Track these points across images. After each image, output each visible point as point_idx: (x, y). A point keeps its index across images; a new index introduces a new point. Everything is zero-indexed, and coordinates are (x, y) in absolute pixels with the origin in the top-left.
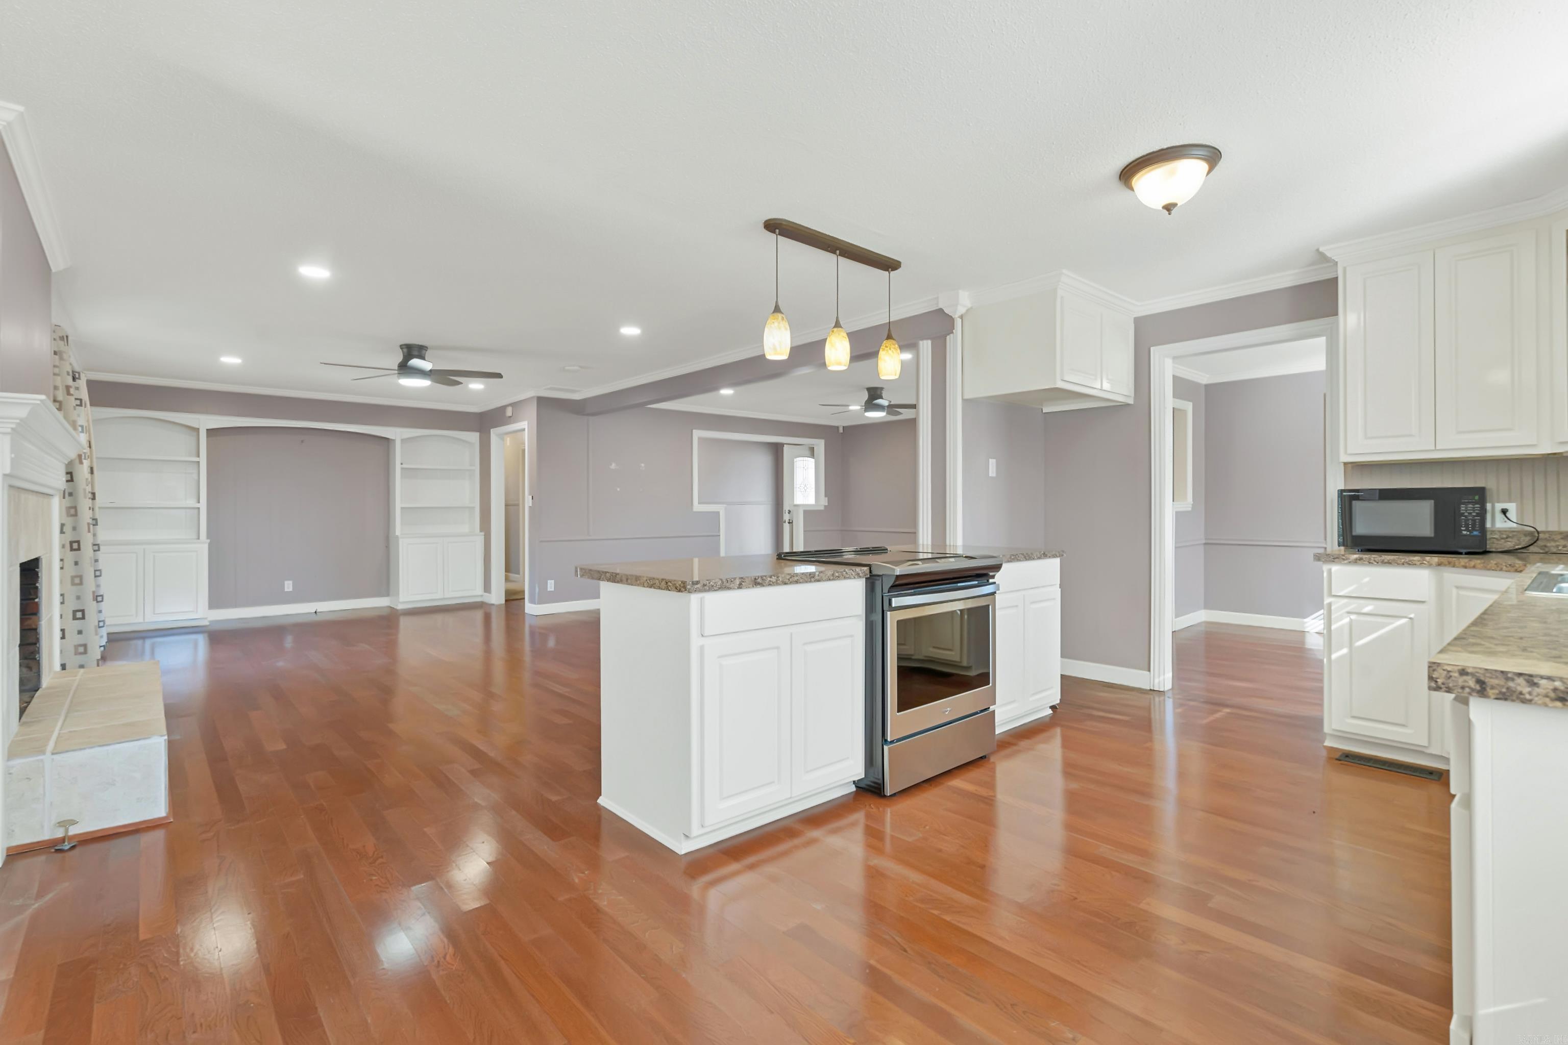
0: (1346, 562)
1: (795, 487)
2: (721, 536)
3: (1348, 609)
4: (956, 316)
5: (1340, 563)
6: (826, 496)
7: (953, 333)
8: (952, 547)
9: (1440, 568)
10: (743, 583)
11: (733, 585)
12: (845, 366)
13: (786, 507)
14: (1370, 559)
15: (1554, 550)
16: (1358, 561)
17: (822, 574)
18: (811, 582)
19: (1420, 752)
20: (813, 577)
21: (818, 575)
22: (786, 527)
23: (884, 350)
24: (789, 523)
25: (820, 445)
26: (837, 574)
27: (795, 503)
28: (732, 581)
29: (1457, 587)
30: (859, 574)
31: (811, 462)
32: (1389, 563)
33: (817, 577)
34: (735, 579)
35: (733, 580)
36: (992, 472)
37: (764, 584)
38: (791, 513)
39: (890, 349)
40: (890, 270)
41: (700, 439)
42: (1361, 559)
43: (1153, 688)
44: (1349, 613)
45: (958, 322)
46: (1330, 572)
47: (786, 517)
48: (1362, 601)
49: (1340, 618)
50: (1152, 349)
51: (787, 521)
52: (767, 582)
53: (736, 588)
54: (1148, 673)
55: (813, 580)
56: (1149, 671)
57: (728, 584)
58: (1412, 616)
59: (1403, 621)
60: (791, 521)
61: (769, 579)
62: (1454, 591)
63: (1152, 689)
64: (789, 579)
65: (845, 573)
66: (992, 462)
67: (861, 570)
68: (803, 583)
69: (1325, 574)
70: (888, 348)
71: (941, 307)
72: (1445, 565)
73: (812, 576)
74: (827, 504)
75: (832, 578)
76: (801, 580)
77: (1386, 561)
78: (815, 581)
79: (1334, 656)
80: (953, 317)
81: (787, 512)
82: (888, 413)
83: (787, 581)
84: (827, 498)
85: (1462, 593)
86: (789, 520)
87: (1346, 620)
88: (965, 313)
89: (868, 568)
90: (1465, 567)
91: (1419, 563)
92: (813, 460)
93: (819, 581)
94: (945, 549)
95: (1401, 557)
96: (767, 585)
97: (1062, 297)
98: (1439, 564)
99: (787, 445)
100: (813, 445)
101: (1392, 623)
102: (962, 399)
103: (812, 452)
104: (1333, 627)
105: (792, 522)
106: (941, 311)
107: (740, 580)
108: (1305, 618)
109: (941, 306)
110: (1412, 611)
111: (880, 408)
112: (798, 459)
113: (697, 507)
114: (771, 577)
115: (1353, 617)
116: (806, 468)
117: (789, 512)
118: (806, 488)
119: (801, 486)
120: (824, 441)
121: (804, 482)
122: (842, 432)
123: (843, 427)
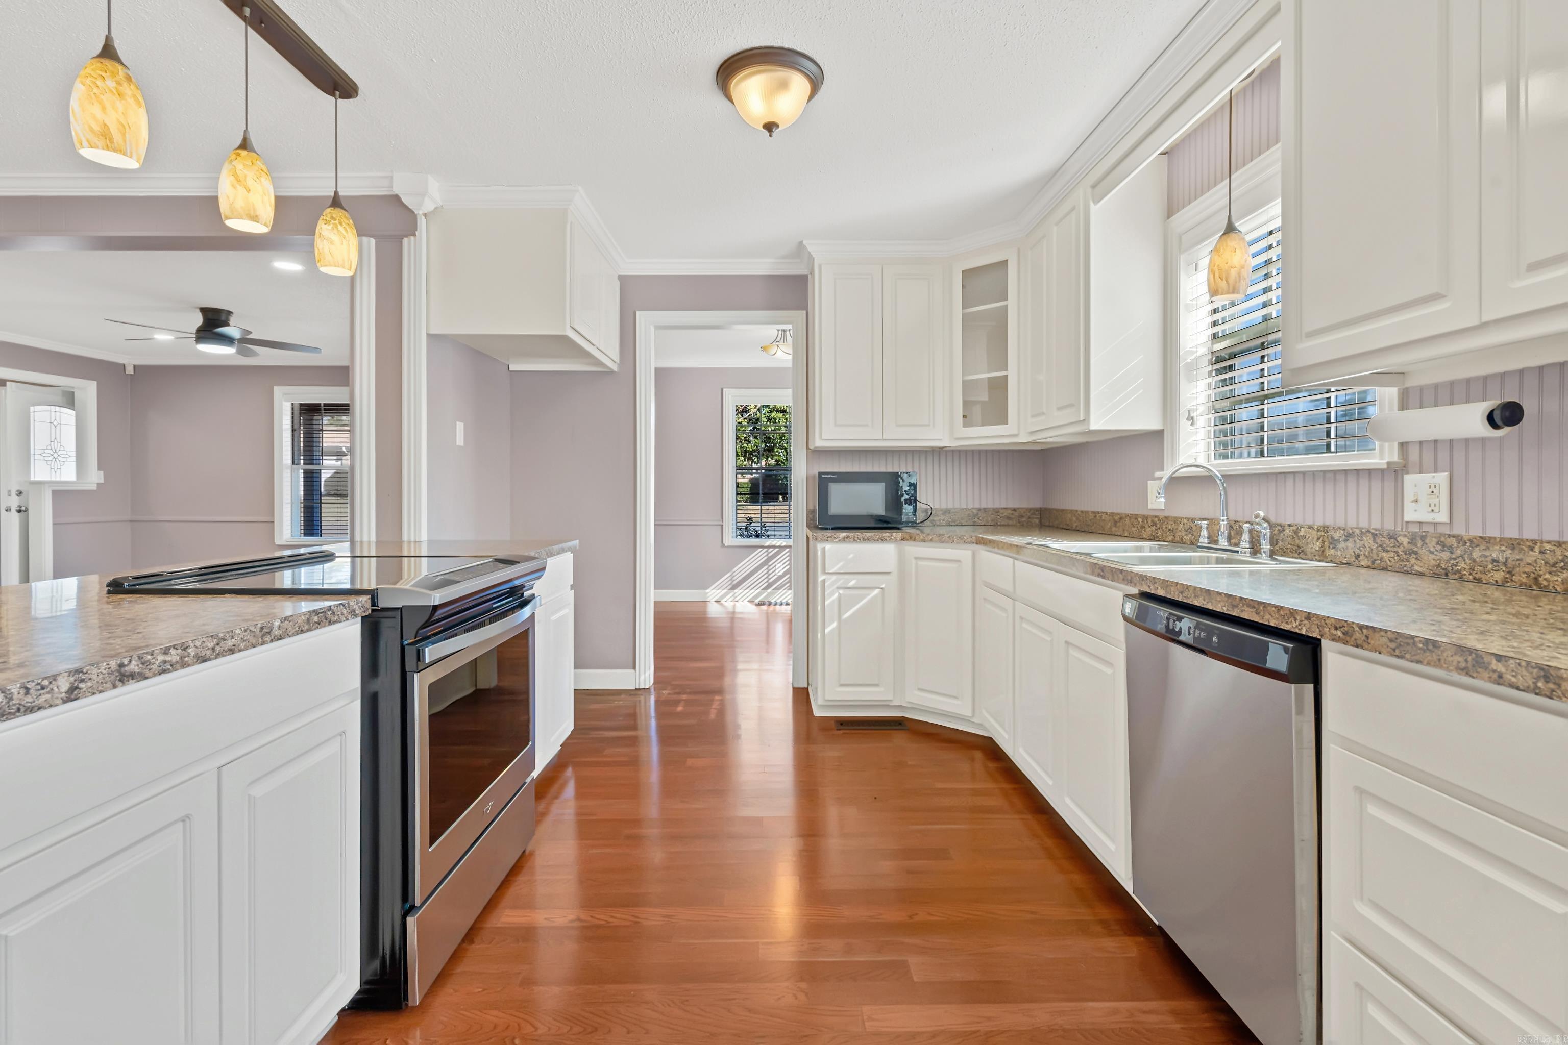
0: (837, 540)
1: (32, 452)
3: (838, 584)
4: (421, 212)
5: (832, 541)
6: (99, 469)
7: (415, 235)
8: (412, 545)
9: (902, 541)
10: (82, 685)
11: (48, 696)
12: (266, 225)
13: (13, 486)
14: (854, 537)
15: (938, 523)
16: (846, 539)
17: (287, 622)
18: (263, 643)
19: (887, 706)
20: (269, 633)
21: (279, 627)
22: (13, 517)
23: (327, 222)
24: (19, 511)
25: (87, 390)
26: (316, 619)
27: (32, 479)
28: (43, 688)
29: (916, 558)
30: (354, 611)
31: (67, 415)
32: (868, 540)
33: (276, 632)
34: (54, 678)
35: (46, 683)
36: (460, 441)
37: (148, 674)
38: (23, 495)
39: (341, 224)
40: (337, 93)
42: (848, 537)
43: (639, 686)
44: (838, 588)
45: (422, 223)
46: (824, 550)
47: (13, 501)
48: (847, 576)
49: (832, 594)
50: (638, 313)
51: (14, 508)
52: (154, 667)
53: (59, 701)
54: (633, 671)
55: (267, 639)
56: (634, 668)
57: (29, 699)
58: (883, 586)
59: (876, 591)
60: (23, 508)
61: (161, 658)
62: (914, 561)
63: (637, 688)
64: (213, 649)
65: (329, 613)
66: (460, 426)
67: (357, 603)
68: (246, 649)
69: (819, 553)
70: (337, 222)
71: (397, 192)
72: (907, 540)
73: (265, 630)
74: (102, 481)
75: (306, 627)
76: (242, 646)
77: (866, 538)
78: (272, 641)
79: (827, 631)
80: (416, 212)
81: (14, 493)
82: (240, 352)
83: (209, 652)
84: (102, 472)
85: (920, 563)
86: (20, 506)
87: (836, 595)
88: (431, 213)
89: (370, 596)
90: (924, 541)
91: (888, 539)
92: (73, 413)
93: (280, 638)
94: (400, 547)
95: (876, 534)
96: (155, 675)
97: (571, 223)
98: (902, 539)
99: (14, 384)
100: (73, 388)
101: (869, 595)
102: (427, 334)
103: (69, 400)
104: (827, 603)
105: (26, 511)
106: (396, 199)
107: (72, 679)
108: (706, 589)
109: (396, 190)
110: (882, 581)
111: (227, 340)
112: (38, 408)
114: (166, 652)
115: (841, 592)
116: (55, 423)
117: (20, 493)
118: (56, 455)
119: (46, 451)
120: (95, 383)
121: (53, 447)
122: (133, 373)
123: (134, 366)
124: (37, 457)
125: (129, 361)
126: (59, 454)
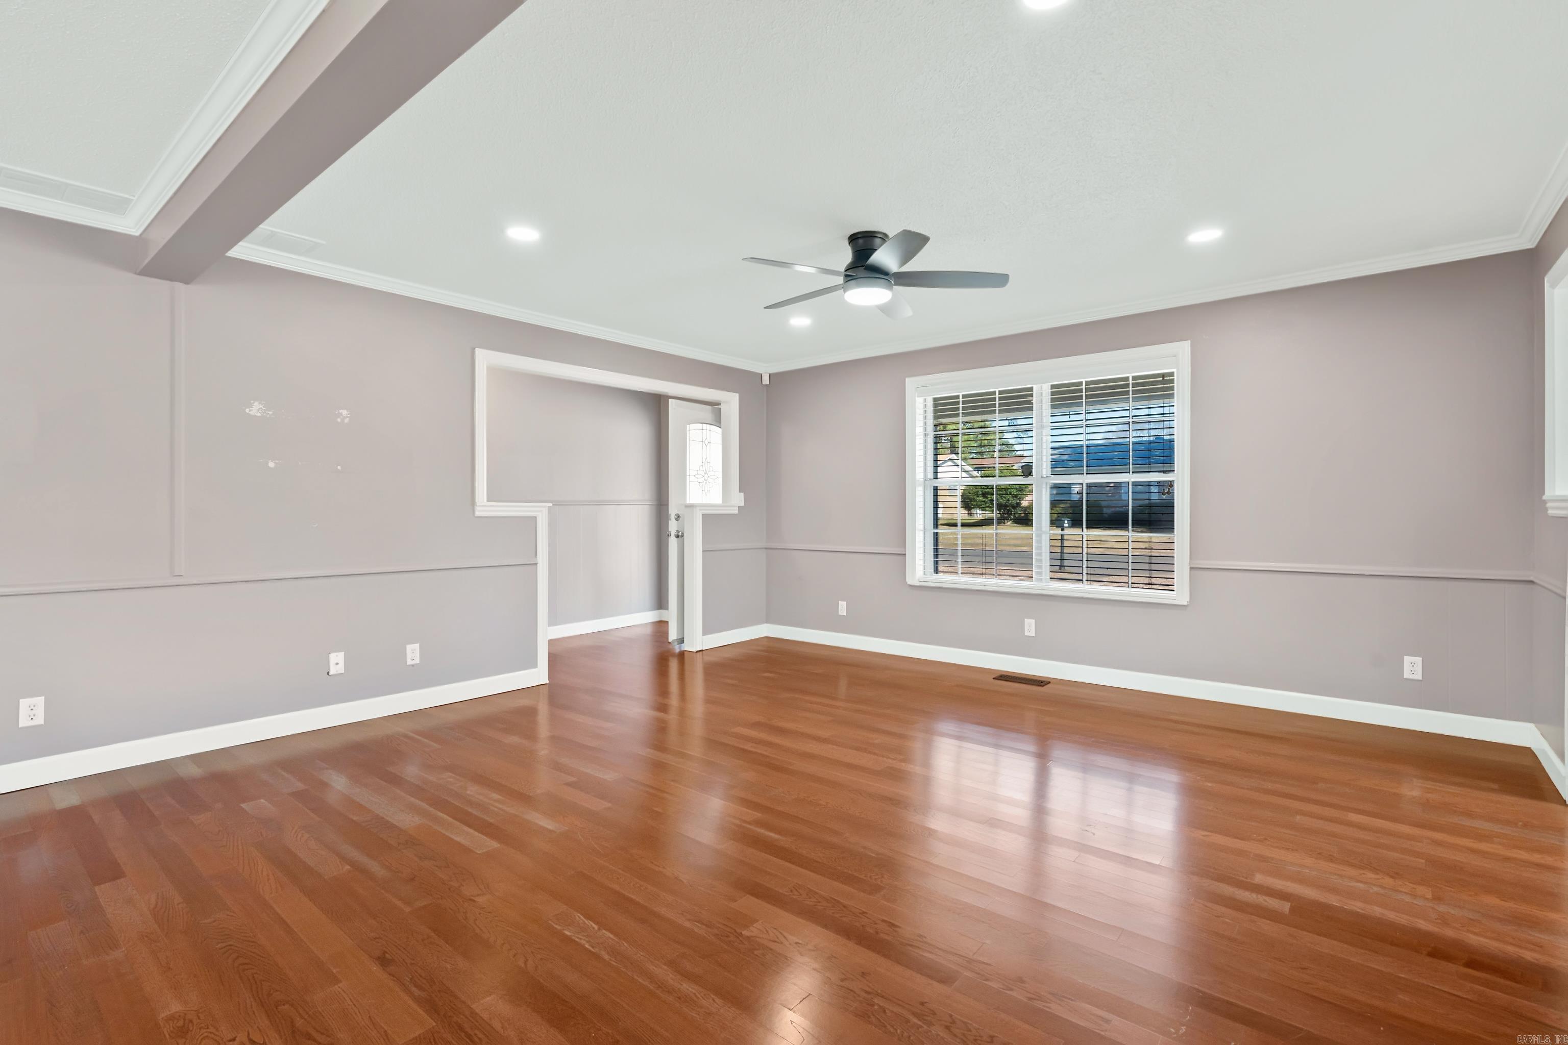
1: (688, 474)
2: (540, 566)
6: (740, 490)
13: (673, 511)
22: (673, 543)
24: (677, 537)
25: (731, 402)
27: (688, 502)
31: (715, 433)
38: (681, 519)
41: (493, 371)
47: (673, 526)
51: (673, 534)
60: (681, 533)
74: (742, 504)
81: (673, 517)
84: (742, 494)
86: (678, 532)
92: (719, 430)
99: (675, 399)
100: (721, 403)
103: (718, 416)
105: (682, 536)
112: (693, 426)
113: (484, 507)
116: (706, 443)
117: (678, 517)
118: (706, 476)
119: (699, 472)
120: (737, 395)
121: (704, 468)
122: (768, 383)
123: (770, 375)
124: (692, 478)
125: (765, 369)
126: (709, 475)
